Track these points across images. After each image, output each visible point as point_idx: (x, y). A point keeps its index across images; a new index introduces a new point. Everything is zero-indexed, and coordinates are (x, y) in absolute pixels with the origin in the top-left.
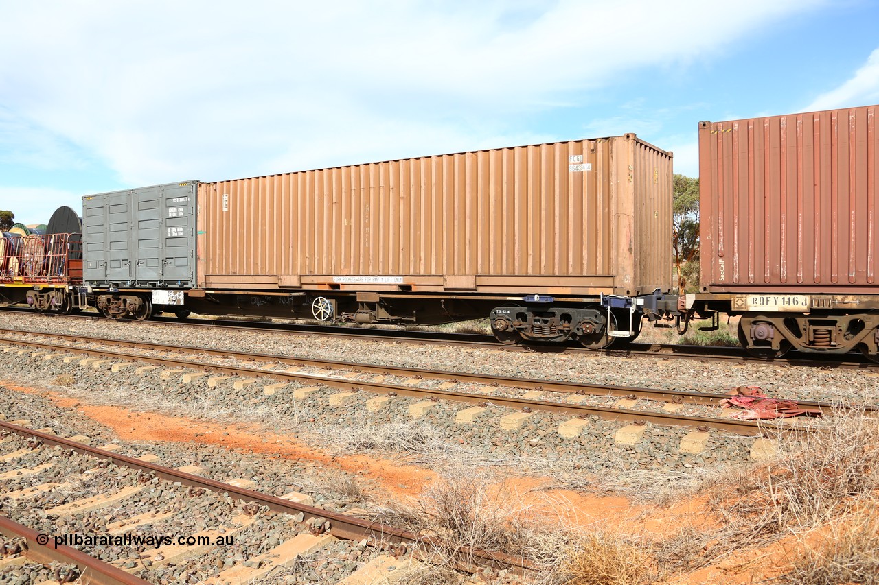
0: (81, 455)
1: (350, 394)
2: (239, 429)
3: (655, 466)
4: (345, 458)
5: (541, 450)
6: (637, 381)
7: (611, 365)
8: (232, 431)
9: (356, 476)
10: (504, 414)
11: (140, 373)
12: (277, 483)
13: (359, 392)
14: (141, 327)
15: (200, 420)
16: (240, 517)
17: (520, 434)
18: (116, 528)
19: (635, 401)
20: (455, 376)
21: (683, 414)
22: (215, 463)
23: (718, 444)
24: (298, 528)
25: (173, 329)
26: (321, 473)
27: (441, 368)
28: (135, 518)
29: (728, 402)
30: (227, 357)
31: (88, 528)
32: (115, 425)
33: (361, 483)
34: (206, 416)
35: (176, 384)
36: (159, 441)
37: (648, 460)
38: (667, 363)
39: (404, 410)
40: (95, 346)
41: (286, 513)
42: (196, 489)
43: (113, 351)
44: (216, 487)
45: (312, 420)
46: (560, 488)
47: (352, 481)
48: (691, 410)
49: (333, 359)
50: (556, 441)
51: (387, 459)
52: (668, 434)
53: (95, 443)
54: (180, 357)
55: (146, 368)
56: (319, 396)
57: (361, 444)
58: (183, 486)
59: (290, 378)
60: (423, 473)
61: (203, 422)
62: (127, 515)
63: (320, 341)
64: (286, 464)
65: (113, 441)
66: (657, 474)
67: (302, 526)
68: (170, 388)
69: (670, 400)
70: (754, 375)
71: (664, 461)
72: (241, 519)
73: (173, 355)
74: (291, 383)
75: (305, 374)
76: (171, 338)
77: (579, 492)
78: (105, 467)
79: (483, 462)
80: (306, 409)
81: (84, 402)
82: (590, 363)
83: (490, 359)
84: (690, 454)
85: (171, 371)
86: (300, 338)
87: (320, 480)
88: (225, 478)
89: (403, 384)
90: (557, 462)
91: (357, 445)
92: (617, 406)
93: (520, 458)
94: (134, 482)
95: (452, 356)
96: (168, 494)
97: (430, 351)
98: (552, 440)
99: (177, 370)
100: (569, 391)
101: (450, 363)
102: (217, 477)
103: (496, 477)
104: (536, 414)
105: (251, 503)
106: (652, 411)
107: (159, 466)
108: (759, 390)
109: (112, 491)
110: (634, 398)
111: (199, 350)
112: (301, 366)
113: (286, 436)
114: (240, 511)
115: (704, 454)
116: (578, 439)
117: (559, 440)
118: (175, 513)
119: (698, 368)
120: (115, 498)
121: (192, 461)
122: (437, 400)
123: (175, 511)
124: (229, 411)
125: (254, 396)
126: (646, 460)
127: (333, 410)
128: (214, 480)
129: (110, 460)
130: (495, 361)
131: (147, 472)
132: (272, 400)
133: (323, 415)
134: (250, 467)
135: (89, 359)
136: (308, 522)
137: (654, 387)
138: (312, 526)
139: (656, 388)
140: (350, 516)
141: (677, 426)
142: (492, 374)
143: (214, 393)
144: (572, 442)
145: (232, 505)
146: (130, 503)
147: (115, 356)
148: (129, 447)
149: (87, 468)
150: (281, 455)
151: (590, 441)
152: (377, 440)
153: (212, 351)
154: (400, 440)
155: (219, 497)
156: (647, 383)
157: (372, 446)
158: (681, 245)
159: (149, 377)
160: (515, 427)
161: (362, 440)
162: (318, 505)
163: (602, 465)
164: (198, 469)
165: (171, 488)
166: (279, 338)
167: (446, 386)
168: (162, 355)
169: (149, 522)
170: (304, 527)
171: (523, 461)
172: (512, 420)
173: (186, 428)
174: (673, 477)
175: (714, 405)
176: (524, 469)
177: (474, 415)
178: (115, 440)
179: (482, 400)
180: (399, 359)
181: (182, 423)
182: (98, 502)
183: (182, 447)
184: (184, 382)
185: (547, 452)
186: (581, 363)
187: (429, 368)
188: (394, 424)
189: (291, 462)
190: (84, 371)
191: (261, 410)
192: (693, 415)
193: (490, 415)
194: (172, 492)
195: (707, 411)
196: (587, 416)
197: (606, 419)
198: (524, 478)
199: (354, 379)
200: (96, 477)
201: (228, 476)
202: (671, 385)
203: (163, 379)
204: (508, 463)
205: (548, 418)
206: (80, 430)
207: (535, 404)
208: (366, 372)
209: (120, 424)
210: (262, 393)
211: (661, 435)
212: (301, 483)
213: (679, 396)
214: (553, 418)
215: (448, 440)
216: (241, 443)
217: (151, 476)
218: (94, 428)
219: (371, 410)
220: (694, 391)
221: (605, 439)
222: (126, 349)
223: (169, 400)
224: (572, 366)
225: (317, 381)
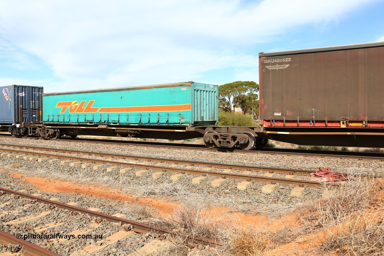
0: (23, 198)
1: (145, 171)
2: (95, 187)
3: (279, 202)
4: (142, 199)
5: (229, 195)
6: (275, 165)
7: (263, 158)
8: (92, 188)
9: (146, 207)
10: (213, 179)
11: (51, 162)
12: (111, 210)
13: (149, 170)
14: (52, 142)
16: (93, 224)
17: (220, 188)
18: (38, 229)
19: (273, 174)
20: (193, 163)
21: (294, 179)
22: (84, 201)
23: (308, 192)
24: (119, 228)
25: (67, 143)
26: (131, 206)
27: (187, 159)
28: (47, 225)
29: (314, 174)
30: (91, 155)
31: (25, 229)
32: (39, 185)
33: (148, 210)
34: (80, 181)
35: (67, 167)
36: (59, 192)
37: (277, 199)
38: (289, 157)
39: (169, 178)
40: (30, 150)
41: (114, 222)
42: (75, 212)
43: (39, 152)
44: (83, 211)
45: (128, 182)
46: (237, 212)
47: (144, 209)
48: (298, 178)
49: (139, 156)
50: (236, 191)
51: (161, 199)
52: (286, 188)
53: (29, 193)
54: (69, 155)
55: (53, 160)
56: (131, 172)
57: (149, 193)
58: (68, 211)
59: (119, 164)
61: (79, 184)
62: (43, 224)
63: (133, 148)
64: (116, 201)
66: (279, 205)
67: (120, 228)
68: (64, 169)
69: (289, 173)
70: (328, 162)
71: (284, 200)
72: (94, 225)
73: (66, 154)
74: (119, 166)
75: (126, 162)
76: (66, 146)
77: (245, 213)
78: (34, 203)
79: (203, 201)
80: (126, 178)
81: (25, 175)
82: (254, 157)
83: (210, 155)
84: (295, 197)
85: (65, 161)
86: (124, 147)
87: (130, 208)
89: (169, 166)
90: (236, 200)
91: (148, 193)
92: (264, 176)
93: (220, 199)
94: (47, 209)
95: (192, 154)
96: (62, 214)
98: (234, 191)
99: (68, 161)
100: (244, 169)
102: (85, 207)
104: (228, 180)
105: (98, 218)
106: (280, 178)
107: (58, 202)
108: (329, 169)
109: (37, 214)
110: (272, 172)
111: (78, 152)
112: (124, 159)
113: (116, 190)
114: (93, 221)
115: (301, 197)
116: (246, 190)
117: (237, 191)
118: (65, 223)
119: (302, 159)
120: (38, 217)
121: (73, 200)
122: (184, 173)
123: (65, 222)
124: (91, 179)
125: (102, 172)
126: (276, 199)
127: (137, 178)
128: (83, 208)
129: (36, 200)
130: (212, 157)
131: (53, 205)
132: (110, 174)
133: (133, 180)
134: (99, 203)
135: (28, 156)
136: (123, 226)
137: (282, 168)
138: (125, 227)
140: (141, 223)
141: (290, 185)
142: (210, 162)
143: (84, 171)
144: (243, 192)
145: (90, 219)
146: (45, 218)
148: (45, 194)
149: (26, 204)
150: (113, 198)
151: (251, 191)
152: (157, 191)
153: (83, 152)
154: (167, 191)
155: (85, 215)
156: (279, 166)
157: (154, 194)
159: (55, 164)
160: (218, 185)
161: (150, 191)
162: (128, 219)
163: (256, 202)
164: (76, 204)
165: (63, 212)
166: (115, 146)
167: (189, 167)
168: (61, 154)
169: (53, 226)
170: (121, 228)
171: (221, 200)
172: (217, 182)
173: (71, 187)
174: (287, 207)
175: (308, 175)
176: (222, 203)
177: (200, 180)
178: (39, 192)
179: (204, 173)
180: (168, 155)
181: (70, 184)
182: (31, 218)
183: (69, 195)
184: (71, 166)
185: (232, 196)
186: (250, 157)
187: (182, 159)
188: (165, 184)
189: (118, 201)
190: (26, 161)
191: (105, 178)
192: (299, 180)
193: (207, 180)
194: (63, 214)
195: (305, 178)
196: (250, 180)
197: (258, 181)
198: (221, 207)
199: (148, 164)
200: (30, 208)
201: (89, 206)
202: (289, 166)
203: (62, 165)
204: (214, 201)
205: (233, 181)
206: (23, 188)
207: (227, 175)
208: (153, 161)
209: (41, 185)
210: (106, 171)
211: (283, 189)
212: (121, 210)
213: (293, 171)
214: (235, 181)
215: (188, 191)
216: (96, 193)
217: (54, 207)
218: (30, 186)
219: (154, 178)
220: (300, 169)
221: (258, 190)
222: (45, 152)
223: (64, 174)
224: (246, 159)
225: (131, 165)
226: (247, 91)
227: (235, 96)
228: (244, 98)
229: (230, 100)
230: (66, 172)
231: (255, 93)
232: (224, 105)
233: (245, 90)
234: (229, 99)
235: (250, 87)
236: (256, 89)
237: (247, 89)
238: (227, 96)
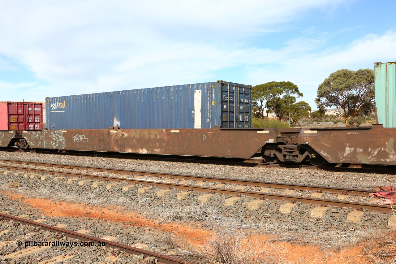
0: (24, 225)
1: (168, 190)
2: (109, 210)
3: (333, 229)
4: (166, 224)
5: (270, 220)
6: (323, 183)
7: (308, 174)
8: (105, 211)
9: (172, 234)
10: (250, 201)
11: (56, 180)
12: (130, 238)
13: (173, 189)
15: (89, 205)
16: (110, 257)
17: (259, 211)
19: (321, 194)
20: (224, 180)
21: (349, 201)
22: (97, 228)
23: (369, 218)
26: (153, 233)
27: (216, 176)
29: (374, 195)
30: (103, 171)
32: (43, 208)
33: (174, 238)
34: (92, 203)
35: (76, 186)
36: (67, 216)
37: (329, 226)
38: (340, 173)
39: (197, 198)
40: (31, 166)
41: (134, 254)
43: (41, 169)
45: (148, 204)
46: (281, 241)
47: (170, 237)
48: (353, 199)
49: (159, 172)
50: (278, 215)
51: (188, 225)
52: (340, 212)
53: (32, 219)
54: (77, 171)
55: (59, 178)
56: (152, 191)
57: (174, 217)
58: (79, 241)
59: (136, 182)
60: (207, 232)
61: (90, 206)
62: (49, 257)
63: (152, 162)
64: (135, 228)
65: (42, 217)
66: (334, 234)
67: (143, 261)
68: (72, 188)
69: (341, 193)
70: (389, 180)
71: (338, 227)
73: (74, 171)
74: (137, 185)
75: (144, 180)
76: (73, 161)
77: (291, 243)
78: (37, 231)
79: (239, 227)
80: (145, 199)
81: (25, 197)
82: (297, 173)
83: (243, 171)
84: (353, 223)
85: (73, 179)
87: (152, 237)
88: (102, 236)
89: (196, 185)
90: (279, 227)
91: (172, 217)
92: (311, 196)
93: (259, 224)
94: (53, 239)
95: (222, 170)
97: (211, 167)
98: (276, 215)
99: (76, 179)
100: (285, 188)
101: (221, 173)
102: (98, 236)
103: (246, 235)
104: (267, 201)
105: (116, 249)
106: (331, 199)
107: (66, 230)
108: (392, 188)
110: (321, 192)
111: (88, 168)
112: (142, 176)
113: (134, 213)
114: (110, 254)
115: (360, 223)
116: (290, 214)
117: (280, 215)
119: (357, 175)
120: (43, 248)
121: (85, 227)
122: (214, 193)
123: (75, 254)
124: (104, 200)
125: (117, 192)
126: (328, 226)
127: (159, 199)
128: (96, 237)
129: (40, 227)
130: (245, 172)
131: (60, 233)
132: (127, 194)
133: (154, 202)
134: (115, 230)
135: (28, 173)
136: (146, 259)
138: (148, 261)
139: (333, 186)
140: (167, 256)
141: (345, 208)
142: (244, 179)
143: (97, 190)
144: (287, 216)
145: (106, 251)
146: (51, 251)
147: (43, 172)
148: (51, 220)
149: (27, 232)
150: (132, 223)
151: (297, 215)
152: (183, 215)
153: (95, 168)
154: (195, 214)
156: (328, 184)
157: (180, 218)
158: (347, 108)
159: (61, 182)
160: (256, 208)
161: (175, 215)
162: (151, 250)
163: (304, 228)
164: (88, 231)
167: (219, 186)
168: (68, 170)
169: (61, 261)
171: (261, 226)
172: (254, 204)
173: (81, 210)
174: (343, 236)
175: (366, 196)
176: (262, 230)
177: (234, 201)
178: (43, 217)
179: (238, 193)
180: (194, 171)
181: (79, 207)
182: (33, 251)
183: (79, 220)
184: (80, 185)
185: (274, 221)
186: (292, 173)
187: (210, 176)
188: (192, 206)
189: (137, 227)
190: (26, 180)
191: (121, 200)
192: (354, 201)
193: (242, 201)
195: (362, 199)
196: (295, 201)
197: (305, 203)
198: (261, 235)
199: (170, 182)
200: (32, 237)
201: (104, 235)
202: (341, 185)
203: (69, 183)
204: (253, 227)
205: (274, 203)
206: (24, 212)
207: (267, 195)
208: (176, 178)
209: (46, 208)
210: (122, 190)
211: (336, 213)
212: (142, 238)
213: (346, 191)
214: (276, 203)
215: (220, 215)
216: (111, 217)
217: (62, 236)
218: (31, 210)
219: (180, 199)
220: (355, 188)
221: (305, 214)
222: (49, 168)
223: (72, 195)
224: (287, 175)
225: (151, 183)
226: (282, 93)
227: (268, 99)
228: (279, 102)
229: (262, 105)
230: (74, 192)
231: (292, 95)
232: (255, 110)
233: (280, 92)
234: (262, 103)
235: (286, 88)
236: (294, 90)
237: (282, 91)
238: (259, 100)
